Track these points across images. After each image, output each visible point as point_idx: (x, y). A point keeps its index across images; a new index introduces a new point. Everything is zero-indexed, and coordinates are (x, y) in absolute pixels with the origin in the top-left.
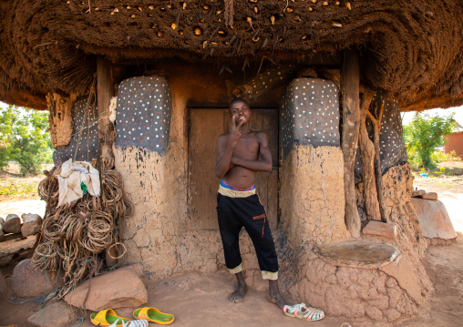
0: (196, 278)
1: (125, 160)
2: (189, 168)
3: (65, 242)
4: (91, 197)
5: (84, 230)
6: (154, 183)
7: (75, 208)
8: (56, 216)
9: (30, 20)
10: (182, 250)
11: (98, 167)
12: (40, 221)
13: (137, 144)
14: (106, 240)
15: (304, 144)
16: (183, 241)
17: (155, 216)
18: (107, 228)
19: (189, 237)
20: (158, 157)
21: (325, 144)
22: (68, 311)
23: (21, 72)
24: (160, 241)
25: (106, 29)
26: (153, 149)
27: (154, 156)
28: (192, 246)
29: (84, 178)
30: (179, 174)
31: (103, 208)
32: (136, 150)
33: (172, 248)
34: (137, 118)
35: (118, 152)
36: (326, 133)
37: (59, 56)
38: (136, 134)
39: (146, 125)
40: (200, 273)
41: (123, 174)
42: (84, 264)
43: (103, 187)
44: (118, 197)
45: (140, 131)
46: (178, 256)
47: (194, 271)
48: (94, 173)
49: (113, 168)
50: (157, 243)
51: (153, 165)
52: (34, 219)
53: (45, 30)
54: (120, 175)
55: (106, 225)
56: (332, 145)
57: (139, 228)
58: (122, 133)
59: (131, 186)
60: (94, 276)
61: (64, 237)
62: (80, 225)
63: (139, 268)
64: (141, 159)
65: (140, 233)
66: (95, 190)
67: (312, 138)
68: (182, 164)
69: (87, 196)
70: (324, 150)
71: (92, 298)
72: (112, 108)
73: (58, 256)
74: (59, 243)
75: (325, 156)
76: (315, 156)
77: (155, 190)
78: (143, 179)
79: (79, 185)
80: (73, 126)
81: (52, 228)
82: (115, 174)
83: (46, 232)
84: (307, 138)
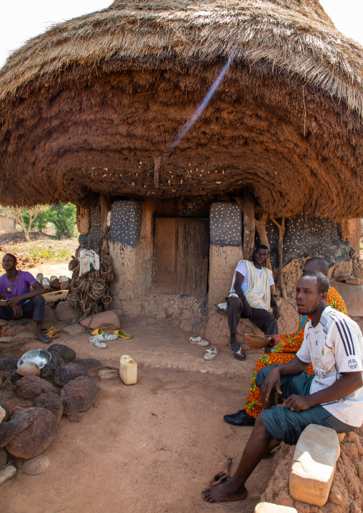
0: (151, 320)
1: (115, 249)
2: (154, 254)
3: (81, 293)
4: (95, 270)
5: (91, 288)
6: (129, 264)
7: (86, 276)
8: (78, 280)
9: (65, 175)
10: (146, 304)
11: (99, 253)
12: (70, 280)
13: (121, 241)
14: (101, 294)
15: (216, 245)
16: (147, 299)
17: (129, 283)
18: (102, 287)
19: (151, 297)
20: (132, 249)
21: (229, 245)
22: (81, 328)
23: (60, 195)
24: (132, 297)
25: (101, 183)
26: (129, 244)
27: (129, 248)
28: (152, 302)
29: (91, 260)
30: (147, 258)
31: (101, 277)
32: (120, 244)
33: (140, 302)
34: (121, 225)
35: (111, 245)
36: (230, 238)
37: (79, 192)
38: (120, 235)
39: (125, 230)
40: (155, 318)
41: (114, 257)
42: (90, 306)
43: (101, 265)
44: (109, 271)
45: (122, 233)
46: (143, 307)
47: (152, 317)
48: (97, 256)
49: (108, 254)
50: (130, 299)
51: (129, 253)
52: (67, 280)
53: (72, 179)
54: (111, 258)
55: (102, 286)
56: (233, 245)
57: (121, 289)
58: (113, 234)
59: (117, 264)
60: (95, 313)
61: (81, 290)
62: (88, 285)
63: (120, 312)
64: (123, 249)
65: (121, 292)
66: (97, 267)
67: (221, 241)
68: (149, 252)
69: (93, 269)
70: (228, 249)
71: (93, 322)
72: (108, 218)
73: (78, 301)
74: (78, 294)
75: (229, 252)
76: (222, 252)
77: (130, 268)
78: (123, 261)
79: (89, 264)
80: (90, 223)
81: (75, 285)
82: (109, 258)
83: (73, 288)
84: (218, 241)
